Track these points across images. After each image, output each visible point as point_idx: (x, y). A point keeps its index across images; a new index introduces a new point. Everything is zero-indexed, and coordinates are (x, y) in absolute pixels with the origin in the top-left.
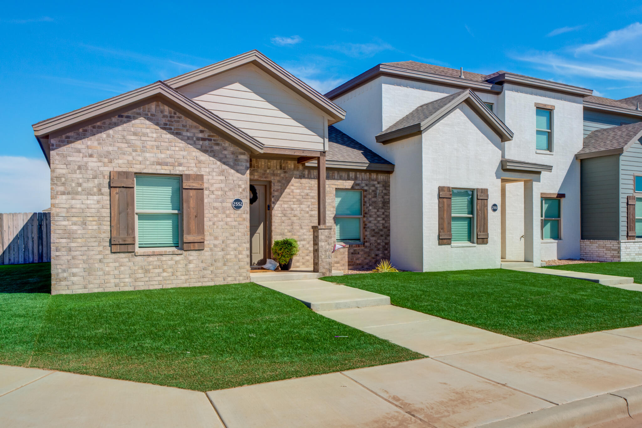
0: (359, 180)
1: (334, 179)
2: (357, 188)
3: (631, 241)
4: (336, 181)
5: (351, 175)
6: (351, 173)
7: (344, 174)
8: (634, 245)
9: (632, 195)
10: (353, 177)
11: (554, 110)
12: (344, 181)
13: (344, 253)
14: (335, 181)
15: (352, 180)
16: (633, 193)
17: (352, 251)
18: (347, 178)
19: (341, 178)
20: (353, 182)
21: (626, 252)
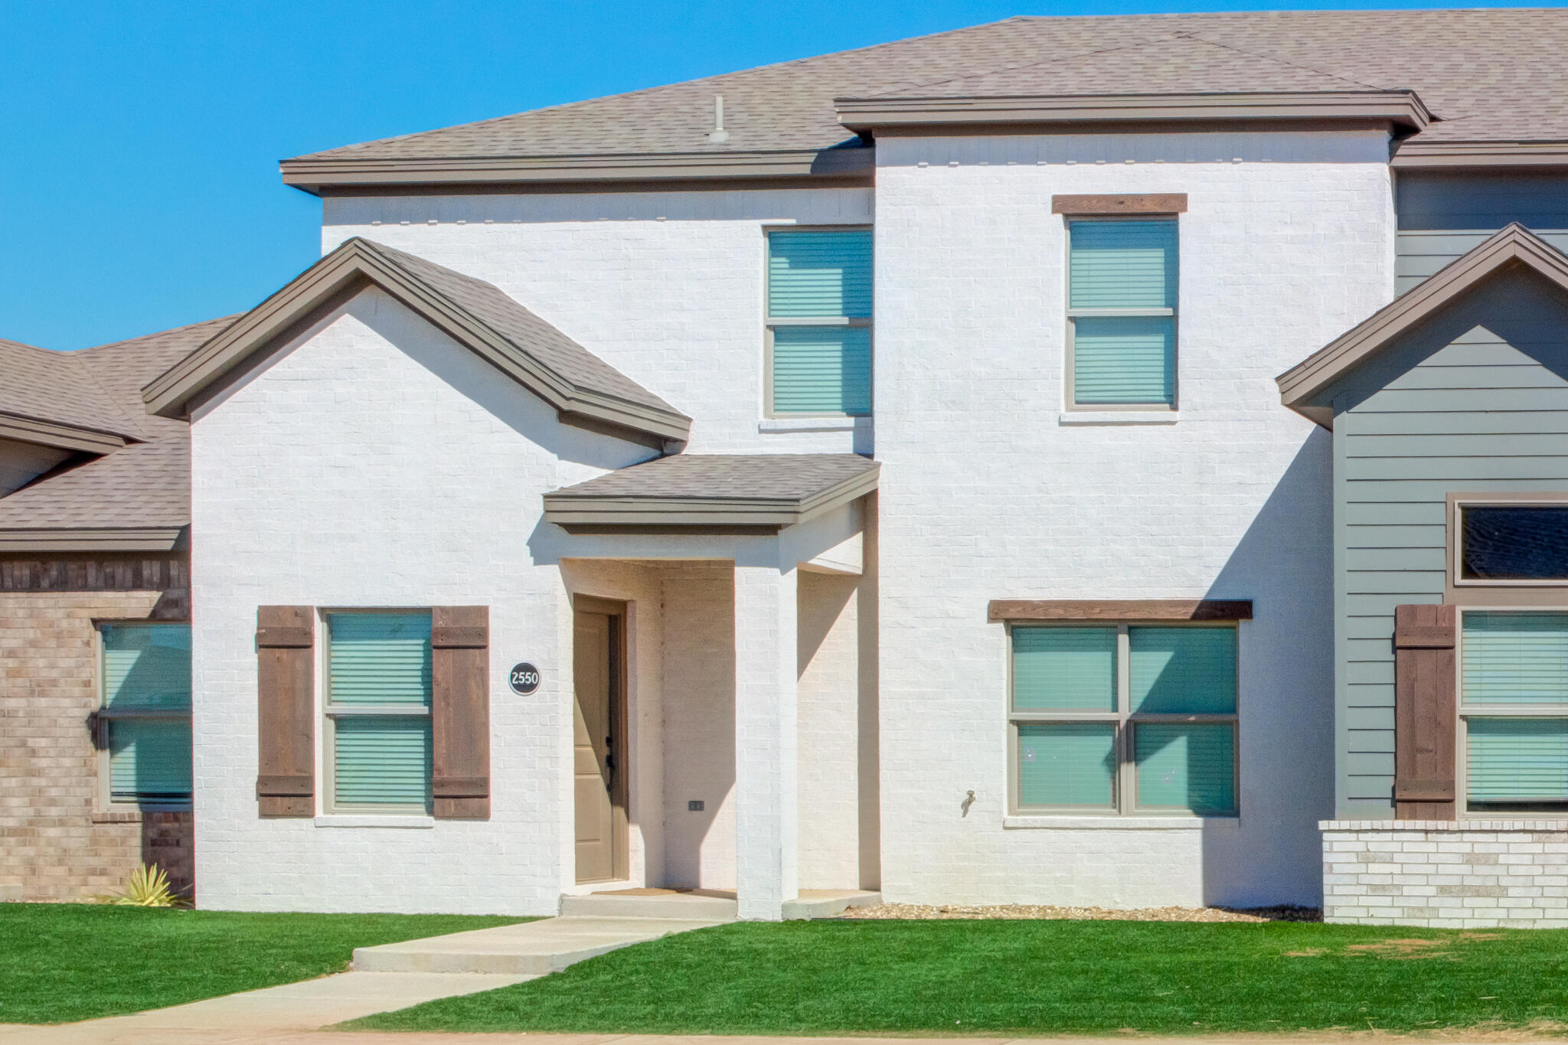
0: (179, 587)
1: (85, 588)
2: (169, 616)
3: (1409, 824)
4: (92, 594)
5: (146, 573)
6: (145, 564)
7: (122, 571)
8: (1432, 847)
9: (1436, 600)
10: (156, 579)
11: (1182, 216)
12: (123, 594)
13: (124, 841)
14: (86, 594)
15: (152, 589)
16: (1442, 589)
17: (153, 834)
18: (130, 584)
19: (111, 584)
20: (155, 596)
21: (1364, 879)
